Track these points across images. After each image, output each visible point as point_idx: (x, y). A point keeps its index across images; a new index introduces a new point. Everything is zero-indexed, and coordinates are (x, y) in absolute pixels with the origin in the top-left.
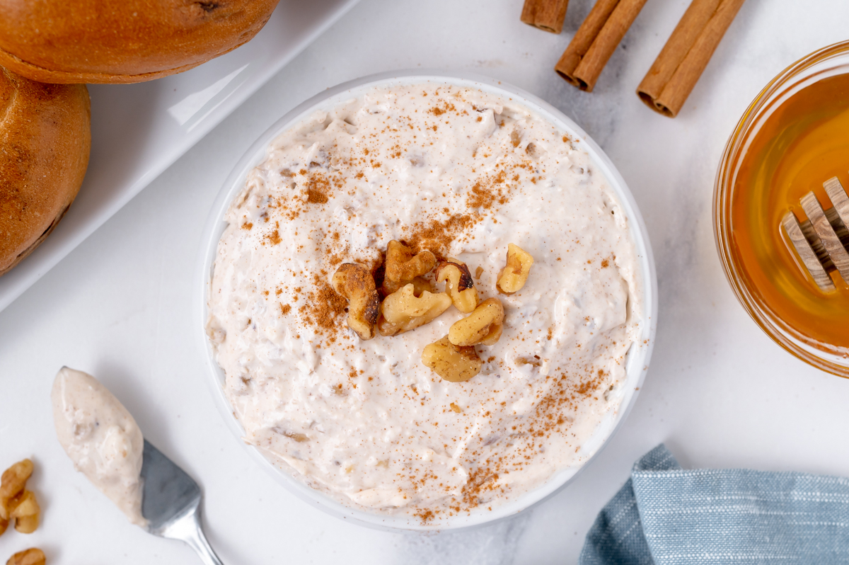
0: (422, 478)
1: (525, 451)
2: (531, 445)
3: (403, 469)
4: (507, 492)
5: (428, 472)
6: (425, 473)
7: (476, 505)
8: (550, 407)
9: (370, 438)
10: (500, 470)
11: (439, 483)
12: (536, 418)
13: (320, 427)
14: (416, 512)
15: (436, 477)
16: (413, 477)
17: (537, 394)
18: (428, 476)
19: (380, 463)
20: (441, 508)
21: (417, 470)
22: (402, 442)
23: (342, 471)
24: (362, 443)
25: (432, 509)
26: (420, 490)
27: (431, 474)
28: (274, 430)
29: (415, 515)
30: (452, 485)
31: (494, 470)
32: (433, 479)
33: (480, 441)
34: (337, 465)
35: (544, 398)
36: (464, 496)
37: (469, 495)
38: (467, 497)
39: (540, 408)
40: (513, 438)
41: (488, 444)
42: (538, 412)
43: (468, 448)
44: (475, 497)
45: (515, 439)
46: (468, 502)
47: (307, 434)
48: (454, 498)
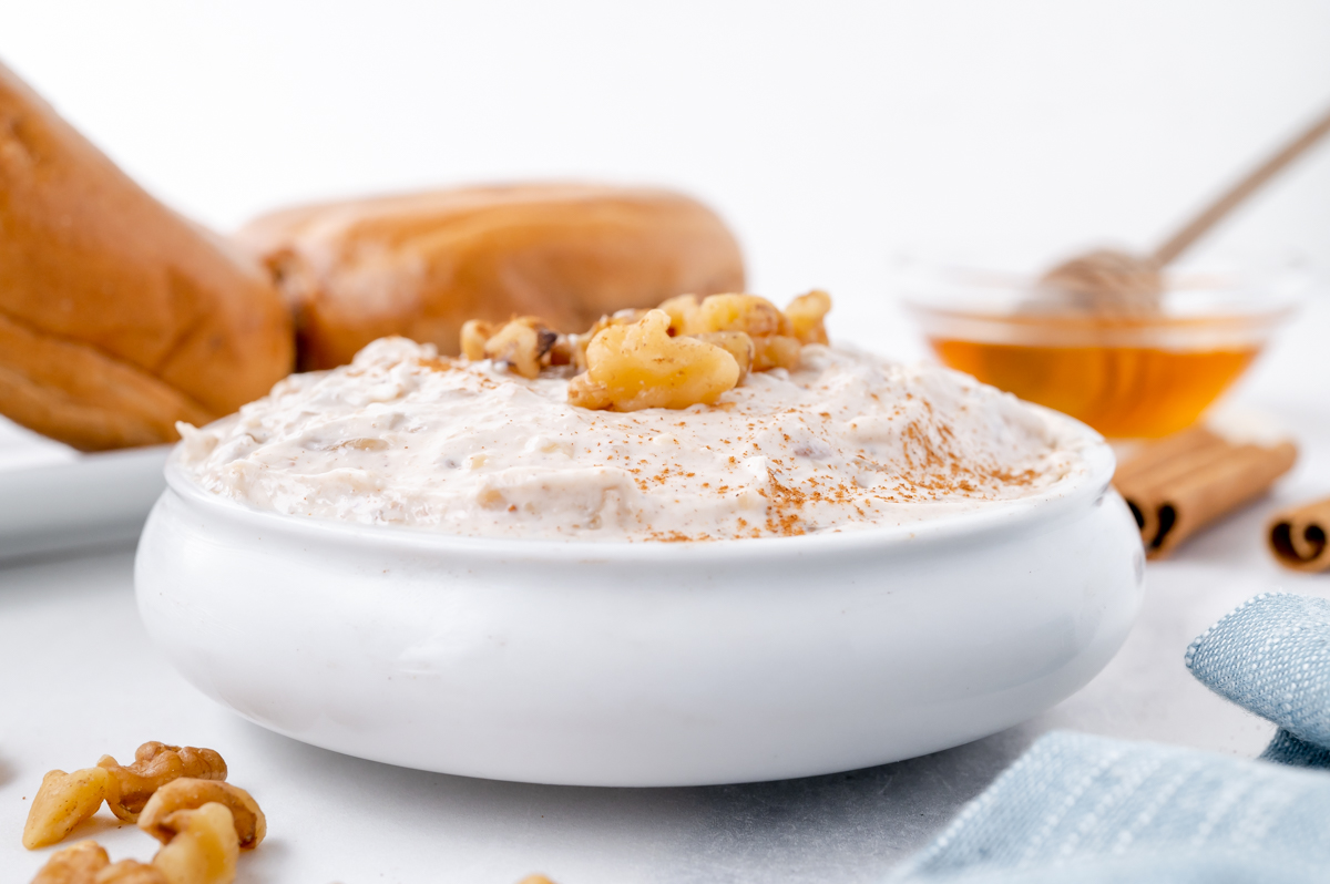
0: (659, 474)
1: (896, 489)
2: (909, 487)
3: (610, 458)
4: (873, 517)
5: (672, 467)
6: (664, 468)
7: (802, 532)
8: (935, 466)
10: (846, 498)
11: (701, 483)
13: (412, 425)
14: (649, 537)
15: (691, 475)
16: (636, 472)
17: (895, 410)
18: (672, 473)
19: (549, 448)
21: (643, 461)
22: (601, 424)
23: (463, 471)
26: (653, 490)
27: (678, 470)
28: (305, 443)
29: (647, 539)
30: (733, 484)
32: (684, 476)
33: (784, 443)
34: (449, 467)
35: (912, 426)
36: (768, 514)
37: (778, 512)
38: (776, 520)
39: (909, 445)
40: (863, 469)
41: (806, 453)
42: (907, 456)
43: (759, 446)
44: (794, 518)
45: (868, 473)
46: (780, 528)
47: (383, 436)
48: (743, 518)
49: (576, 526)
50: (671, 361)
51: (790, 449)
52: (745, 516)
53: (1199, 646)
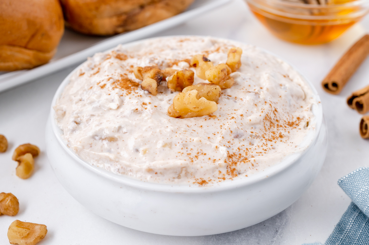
0: (196, 155)
1: (262, 146)
2: (265, 144)
3: (182, 149)
4: (256, 166)
5: (199, 151)
6: (197, 152)
7: (236, 175)
8: (272, 127)
9: (158, 130)
10: (248, 155)
11: (208, 158)
12: (265, 132)
13: (125, 130)
14: (194, 181)
15: (205, 154)
16: (190, 154)
17: (262, 111)
18: (200, 154)
19: (165, 145)
20: (212, 179)
21: (191, 149)
22: (179, 132)
23: (140, 154)
24: (153, 133)
25: (206, 178)
26: (195, 162)
27: (201, 152)
28: (94, 137)
29: (194, 183)
30: (217, 159)
31: (244, 154)
32: (203, 155)
33: (231, 134)
34: (136, 152)
35: (266, 116)
36: (227, 168)
37: (230, 167)
38: (229, 170)
39: (265, 123)
40: (253, 138)
41: (237, 137)
42: (265, 127)
43: (224, 137)
44: (234, 169)
45: (254, 139)
46: (230, 173)
47: (116, 135)
48: (220, 171)
49: (174, 178)
50: (198, 108)
51: (233, 136)
52: (221, 170)
53: (342, 181)
